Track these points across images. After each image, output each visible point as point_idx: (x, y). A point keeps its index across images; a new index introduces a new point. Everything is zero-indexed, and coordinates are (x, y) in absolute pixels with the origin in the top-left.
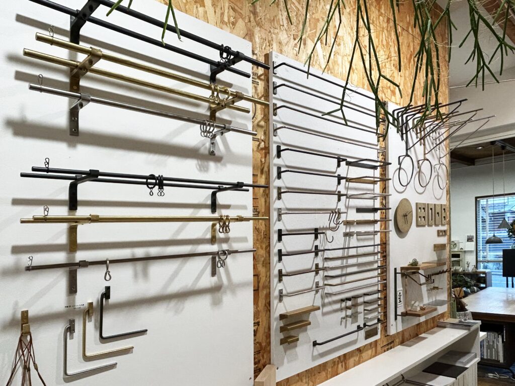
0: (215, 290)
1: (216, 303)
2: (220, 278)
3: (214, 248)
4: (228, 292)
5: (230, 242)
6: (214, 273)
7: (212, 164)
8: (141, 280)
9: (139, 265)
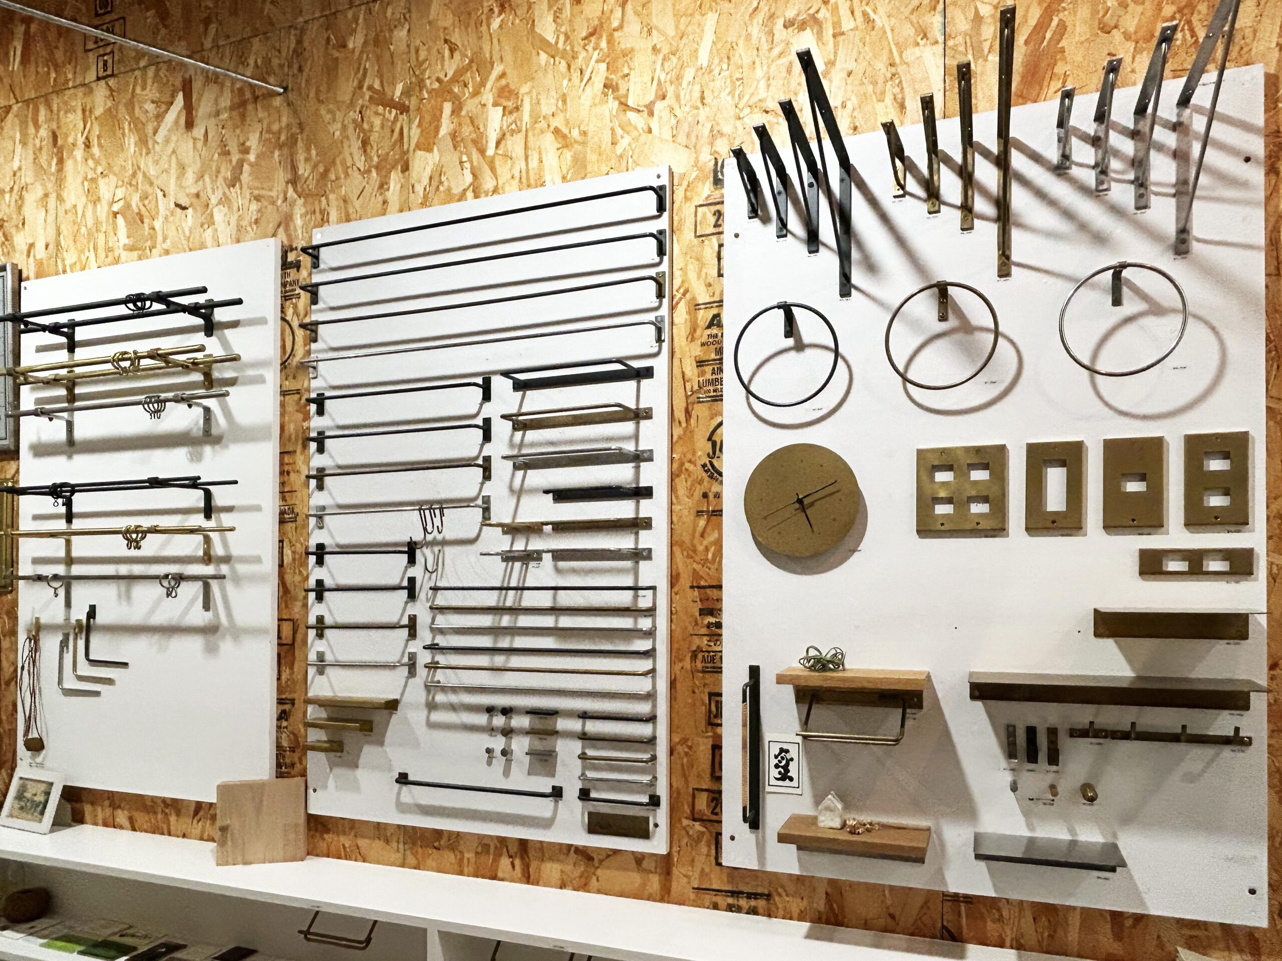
0: (210, 630)
1: (211, 650)
2: (217, 615)
3: (209, 570)
4: (228, 637)
5: (232, 562)
6: (207, 607)
7: (208, 450)
8: (124, 604)
9: (123, 583)
